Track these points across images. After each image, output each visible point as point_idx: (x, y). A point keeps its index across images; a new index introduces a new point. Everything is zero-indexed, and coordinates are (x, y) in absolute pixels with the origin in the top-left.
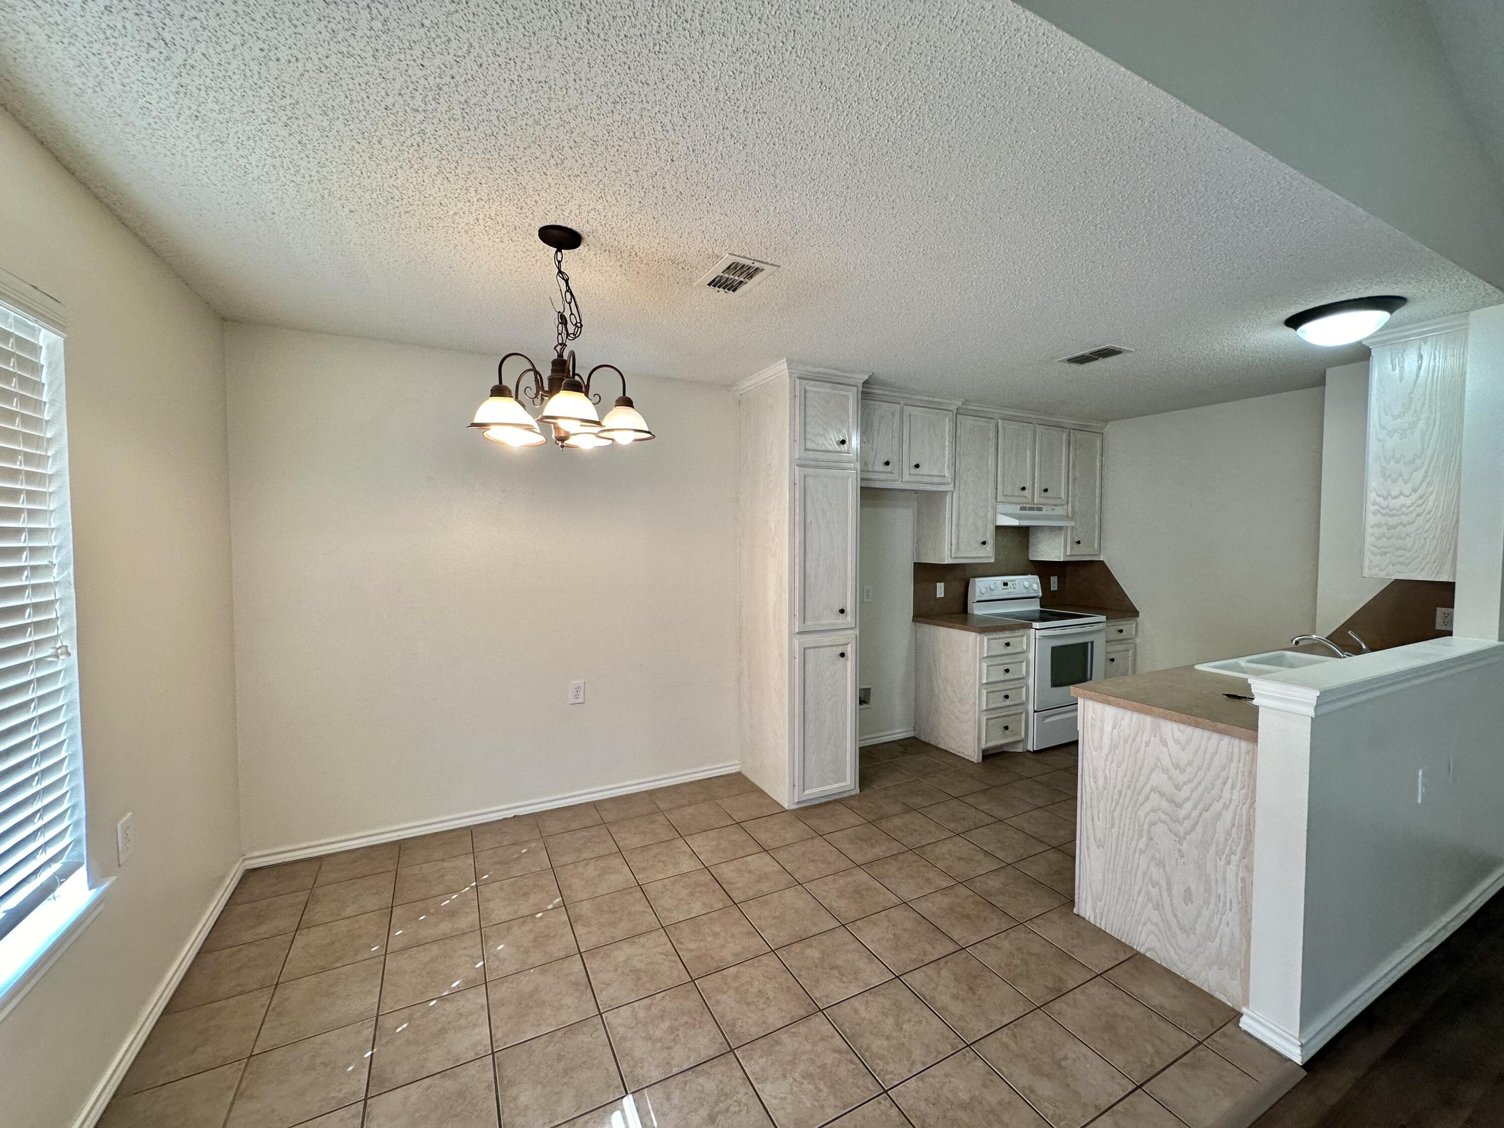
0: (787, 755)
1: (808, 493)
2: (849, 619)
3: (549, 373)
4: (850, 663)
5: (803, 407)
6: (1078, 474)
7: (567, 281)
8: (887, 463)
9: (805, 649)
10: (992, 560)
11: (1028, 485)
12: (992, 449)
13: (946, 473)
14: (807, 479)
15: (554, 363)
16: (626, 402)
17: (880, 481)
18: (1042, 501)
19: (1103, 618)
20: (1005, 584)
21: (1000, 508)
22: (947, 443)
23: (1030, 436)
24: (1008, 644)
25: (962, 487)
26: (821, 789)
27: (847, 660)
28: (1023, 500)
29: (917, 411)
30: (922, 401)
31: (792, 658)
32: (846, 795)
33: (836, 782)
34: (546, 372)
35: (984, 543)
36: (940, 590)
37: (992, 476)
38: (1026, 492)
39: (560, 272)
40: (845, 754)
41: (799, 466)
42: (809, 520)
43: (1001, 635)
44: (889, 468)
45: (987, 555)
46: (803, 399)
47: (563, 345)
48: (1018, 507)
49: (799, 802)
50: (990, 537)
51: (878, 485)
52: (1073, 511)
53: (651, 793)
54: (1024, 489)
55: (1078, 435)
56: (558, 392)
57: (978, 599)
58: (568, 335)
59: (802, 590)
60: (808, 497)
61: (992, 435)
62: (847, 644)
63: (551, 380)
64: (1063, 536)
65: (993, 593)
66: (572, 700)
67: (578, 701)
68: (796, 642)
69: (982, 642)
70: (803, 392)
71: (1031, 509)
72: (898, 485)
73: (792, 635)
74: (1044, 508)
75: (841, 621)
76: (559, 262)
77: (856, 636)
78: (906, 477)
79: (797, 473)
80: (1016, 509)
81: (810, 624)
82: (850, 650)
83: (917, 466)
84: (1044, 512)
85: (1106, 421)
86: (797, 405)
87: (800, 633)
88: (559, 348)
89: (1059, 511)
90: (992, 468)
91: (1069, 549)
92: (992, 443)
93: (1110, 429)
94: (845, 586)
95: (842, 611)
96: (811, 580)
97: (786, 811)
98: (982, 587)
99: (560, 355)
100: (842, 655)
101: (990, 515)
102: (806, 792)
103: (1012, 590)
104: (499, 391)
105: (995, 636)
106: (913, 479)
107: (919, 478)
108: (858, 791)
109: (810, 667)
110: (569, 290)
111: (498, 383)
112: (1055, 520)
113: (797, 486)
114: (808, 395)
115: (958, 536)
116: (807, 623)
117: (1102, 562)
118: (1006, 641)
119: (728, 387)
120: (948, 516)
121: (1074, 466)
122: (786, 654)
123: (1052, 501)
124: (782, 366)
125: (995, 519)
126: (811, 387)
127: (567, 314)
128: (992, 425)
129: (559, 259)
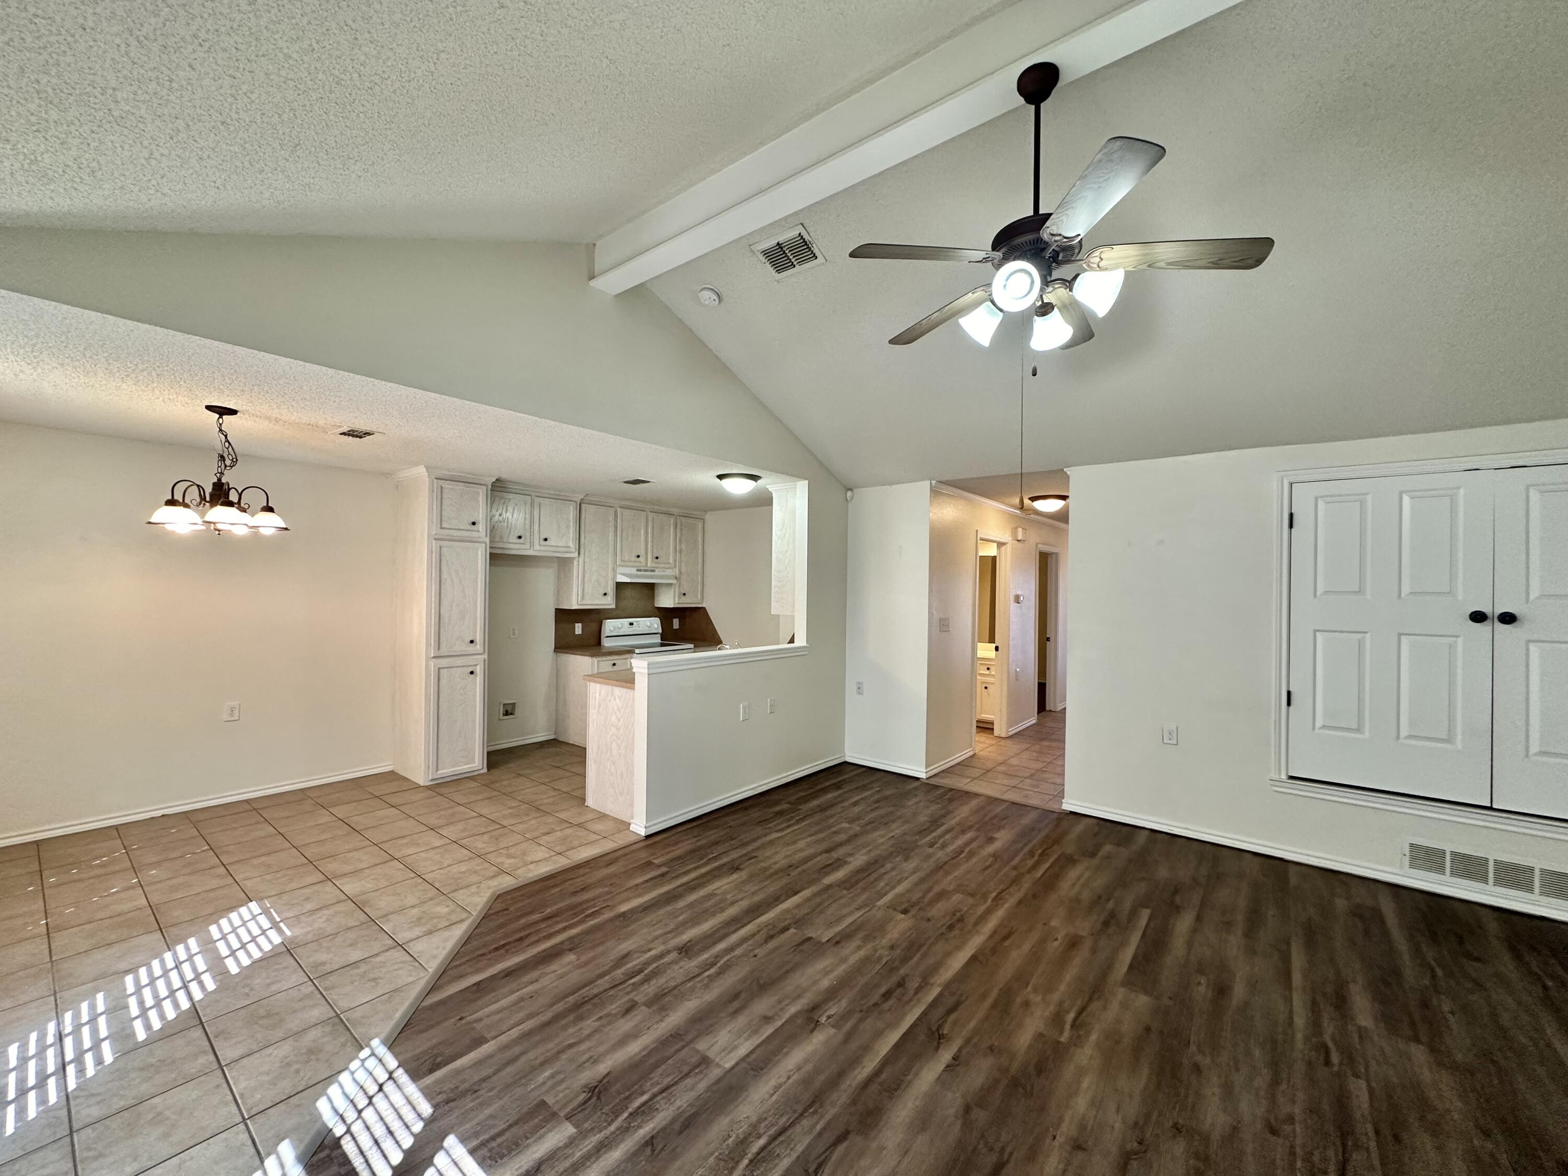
0: (423, 747)
1: (443, 559)
2: (478, 647)
3: (210, 490)
4: (479, 679)
5: (439, 497)
6: (683, 547)
7: (226, 436)
8: (520, 537)
9: (439, 669)
10: (613, 606)
11: (642, 553)
12: (612, 529)
13: (571, 544)
14: (443, 549)
15: (214, 484)
16: (269, 509)
17: (515, 549)
18: (654, 565)
19: (692, 646)
20: (631, 624)
21: (620, 570)
22: (571, 524)
23: (643, 520)
24: (614, 664)
25: (587, 553)
26: (453, 769)
27: (476, 676)
28: (638, 564)
29: (547, 501)
30: (550, 494)
31: (428, 676)
32: (476, 773)
33: (466, 764)
34: (209, 489)
35: (605, 594)
36: (578, 629)
37: (611, 547)
38: (640, 559)
39: (221, 430)
40: (474, 744)
41: (436, 539)
42: (444, 576)
43: (610, 658)
44: (521, 541)
45: (609, 602)
46: (439, 494)
47: (222, 473)
48: (635, 569)
49: (432, 780)
50: (611, 590)
51: (513, 552)
52: (680, 573)
53: (303, 790)
54: (638, 556)
55: (684, 520)
56: (216, 505)
57: (607, 635)
58: (226, 466)
59: (437, 626)
60: (443, 563)
61: (611, 518)
62: (476, 665)
63: (211, 495)
64: (673, 590)
65: (621, 630)
66: (226, 717)
67: (232, 718)
68: (432, 664)
69: (593, 664)
70: (440, 489)
71: (645, 571)
72: (530, 553)
73: (428, 659)
74: (656, 570)
75: (471, 648)
76: (220, 424)
77: (485, 660)
78: (537, 547)
79: (434, 545)
80: (633, 571)
81: (444, 651)
82: (479, 670)
83: (546, 540)
84: (656, 573)
85: (706, 511)
86: (435, 497)
87: (434, 657)
88: (218, 475)
89: (669, 572)
90: (611, 542)
91: (677, 599)
92: (612, 524)
93: (709, 517)
94: (475, 624)
95: (472, 642)
96: (445, 619)
97: (420, 787)
98: (610, 626)
99: (219, 480)
100: (472, 673)
101: (610, 575)
102: (439, 772)
103: (637, 628)
104: (172, 502)
105: (604, 658)
106: (543, 548)
107: (549, 548)
108: (485, 770)
109: (443, 682)
110: (227, 441)
111: (170, 498)
112: (667, 579)
113: (434, 554)
114: (444, 490)
115: (583, 590)
116: (441, 650)
117: (704, 608)
118: (613, 662)
119: (387, 475)
120: (575, 575)
121: (680, 541)
122: (424, 673)
123: (662, 565)
124: (421, 470)
125: (614, 577)
126: (446, 485)
127: (225, 455)
128: (612, 511)
129: (221, 422)
